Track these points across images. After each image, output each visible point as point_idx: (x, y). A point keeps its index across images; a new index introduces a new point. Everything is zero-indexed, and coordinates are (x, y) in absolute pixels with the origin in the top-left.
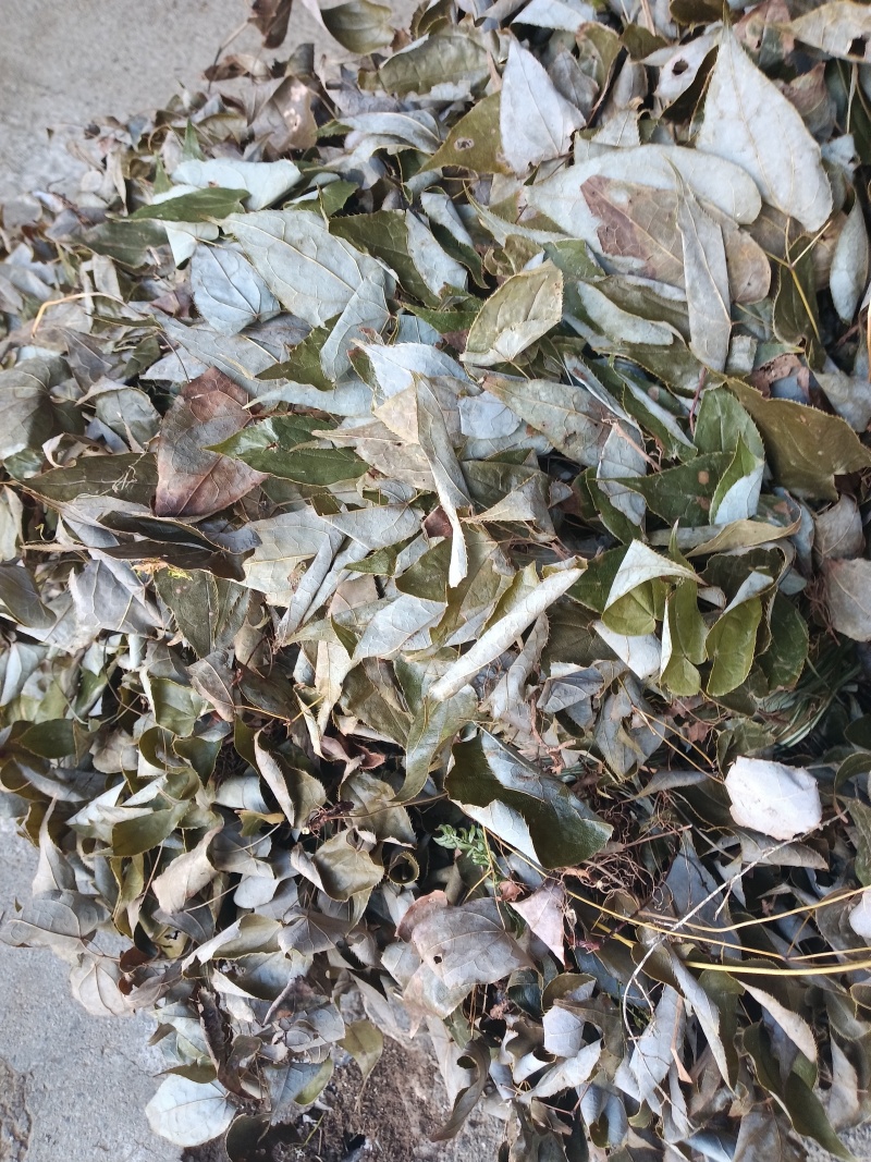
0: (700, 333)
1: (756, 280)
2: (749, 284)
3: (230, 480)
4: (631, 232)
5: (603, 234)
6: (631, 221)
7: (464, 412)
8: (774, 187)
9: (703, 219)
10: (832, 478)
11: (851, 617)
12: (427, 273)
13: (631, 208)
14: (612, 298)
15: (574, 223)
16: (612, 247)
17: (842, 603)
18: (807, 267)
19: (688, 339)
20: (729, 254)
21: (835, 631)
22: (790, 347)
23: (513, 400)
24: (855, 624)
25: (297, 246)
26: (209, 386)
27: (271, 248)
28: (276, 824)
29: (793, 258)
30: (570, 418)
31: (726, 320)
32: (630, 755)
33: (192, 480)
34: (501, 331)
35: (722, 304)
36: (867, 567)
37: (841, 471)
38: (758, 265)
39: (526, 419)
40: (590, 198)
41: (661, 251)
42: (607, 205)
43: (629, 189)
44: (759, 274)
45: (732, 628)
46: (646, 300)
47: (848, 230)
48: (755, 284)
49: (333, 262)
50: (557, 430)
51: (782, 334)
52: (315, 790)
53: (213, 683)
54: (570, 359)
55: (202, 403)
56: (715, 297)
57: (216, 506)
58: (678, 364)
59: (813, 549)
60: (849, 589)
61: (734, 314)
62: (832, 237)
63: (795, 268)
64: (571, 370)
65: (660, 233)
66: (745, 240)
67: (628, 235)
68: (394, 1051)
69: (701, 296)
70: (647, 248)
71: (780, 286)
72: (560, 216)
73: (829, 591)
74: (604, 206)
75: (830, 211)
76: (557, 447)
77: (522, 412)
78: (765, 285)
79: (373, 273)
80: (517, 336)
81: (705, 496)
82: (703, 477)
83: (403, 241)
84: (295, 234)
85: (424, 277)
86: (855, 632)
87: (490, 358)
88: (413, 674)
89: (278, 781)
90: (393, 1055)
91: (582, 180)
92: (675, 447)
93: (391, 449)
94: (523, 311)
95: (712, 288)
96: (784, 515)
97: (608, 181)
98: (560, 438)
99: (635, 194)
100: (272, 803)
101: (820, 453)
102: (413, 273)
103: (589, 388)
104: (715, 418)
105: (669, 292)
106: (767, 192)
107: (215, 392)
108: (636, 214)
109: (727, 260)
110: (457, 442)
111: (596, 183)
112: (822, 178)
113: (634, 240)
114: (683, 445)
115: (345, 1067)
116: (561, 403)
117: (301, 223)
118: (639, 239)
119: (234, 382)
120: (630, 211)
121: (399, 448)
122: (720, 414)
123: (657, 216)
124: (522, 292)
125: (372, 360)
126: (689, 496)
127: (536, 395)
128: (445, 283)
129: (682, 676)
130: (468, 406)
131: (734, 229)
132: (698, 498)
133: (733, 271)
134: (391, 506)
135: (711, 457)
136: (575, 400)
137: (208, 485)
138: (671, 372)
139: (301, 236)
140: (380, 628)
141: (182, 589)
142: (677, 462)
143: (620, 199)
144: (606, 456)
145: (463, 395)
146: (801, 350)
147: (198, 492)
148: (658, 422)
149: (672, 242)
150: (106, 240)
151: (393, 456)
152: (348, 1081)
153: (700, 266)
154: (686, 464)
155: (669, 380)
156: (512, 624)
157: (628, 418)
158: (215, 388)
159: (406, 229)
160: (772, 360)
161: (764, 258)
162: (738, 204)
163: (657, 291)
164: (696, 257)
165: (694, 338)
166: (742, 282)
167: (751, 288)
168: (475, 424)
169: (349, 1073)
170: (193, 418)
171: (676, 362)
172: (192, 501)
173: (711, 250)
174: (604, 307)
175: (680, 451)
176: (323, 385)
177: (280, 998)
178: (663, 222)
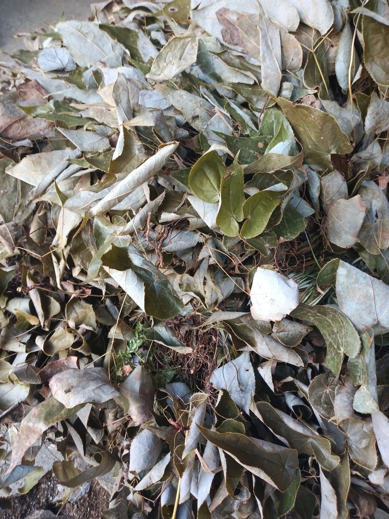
0: (266, 78)
1: (296, 58)
2: (292, 60)
3: (28, 125)
4: (237, 32)
5: (224, 33)
6: (237, 27)
7: (142, 95)
8: (307, 13)
9: (271, 26)
10: (329, 156)
11: (337, 234)
12: (144, 54)
13: (238, 22)
14: (225, 61)
15: (213, 29)
16: (228, 39)
17: (334, 227)
18: (323, 57)
19: (260, 82)
20: (283, 45)
21: (330, 243)
22: (311, 91)
23: (169, 96)
24: (340, 238)
25: (85, 35)
26: (31, 87)
27: (72, 34)
28: (34, 326)
29: (314, 48)
30: (197, 109)
31: (279, 73)
32: (214, 295)
33: (9, 120)
34: (167, 65)
35: (277, 65)
36: (346, 203)
37: (334, 152)
38: (297, 50)
39: (174, 105)
40: (220, 17)
41: (251, 42)
42: (227, 20)
43: (238, 14)
44: (297, 54)
45: (261, 209)
46: (242, 64)
47: (343, 39)
48: (295, 60)
49: (100, 44)
50: (189, 112)
51: (307, 84)
52: (56, 307)
53: (5, 233)
54: (203, 88)
55: (25, 93)
56: (274, 61)
57: (19, 136)
58: (255, 95)
59: (319, 197)
60: (337, 218)
61: (284, 71)
62: (336, 45)
63: (316, 52)
64: (202, 93)
65: (251, 34)
66: (291, 38)
67: (236, 34)
68: (105, 497)
69: (267, 60)
70: (244, 40)
71: (307, 61)
72: (206, 26)
73: (328, 221)
74: (226, 21)
75: (332, 23)
76: (189, 121)
77: (172, 102)
78: (300, 60)
79: (118, 50)
80: (174, 68)
81: (260, 153)
82: (261, 145)
83: (135, 42)
84: (85, 30)
85: (143, 56)
86: (340, 242)
87: (161, 77)
88: (102, 232)
89: (37, 300)
90: (104, 500)
91: (216, 10)
92: (248, 130)
93: (105, 111)
94: (179, 56)
95: (273, 58)
96: (304, 173)
97: (228, 10)
98: (190, 117)
99: (240, 16)
100: (33, 311)
101: (322, 138)
102: (139, 55)
103: (209, 100)
104: (271, 121)
105: (253, 61)
106: (303, 17)
107: (32, 90)
108: (240, 24)
109: (282, 47)
110: (136, 108)
111: (223, 11)
112: (329, 7)
113: (238, 36)
114: (253, 130)
115: (76, 503)
116: (194, 102)
117: (88, 27)
118: (241, 36)
119: (43, 88)
120: (237, 23)
121: (109, 112)
122: (273, 119)
123: (250, 26)
124: (178, 46)
125: (104, 74)
126: (251, 151)
127: (181, 96)
128: (151, 57)
129: (229, 226)
130: (145, 93)
131: (286, 33)
132: (256, 153)
133: (285, 53)
134: (97, 133)
135: (266, 137)
136: (201, 103)
137: (16, 125)
138: (252, 99)
139: (87, 31)
140: (82, 196)
141: (4, 191)
142: (248, 136)
143: (233, 18)
144: (210, 124)
145: (143, 89)
146: (316, 91)
147: (10, 126)
148: (241, 117)
149: (256, 38)
150: (18, 55)
151: (105, 114)
152: (76, 512)
153: (268, 47)
154: (252, 138)
155: (250, 102)
156: (136, 174)
157: (225, 112)
158: (33, 87)
159: (138, 37)
160: (302, 97)
161: (300, 46)
162: (289, 21)
163: (247, 59)
164: (266, 42)
165: (263, 80)
166: (289, 59)
167: (294, 62)
168: (146, 101)
169: (78, 507)
170: (18, 97)
171: (254, 94)
172: (6, 130)
173: (274, 40)
174: (223, 69)
175: (251, 132)
176: (81, 87)
177: (8, 411)
178: (253, 29)
